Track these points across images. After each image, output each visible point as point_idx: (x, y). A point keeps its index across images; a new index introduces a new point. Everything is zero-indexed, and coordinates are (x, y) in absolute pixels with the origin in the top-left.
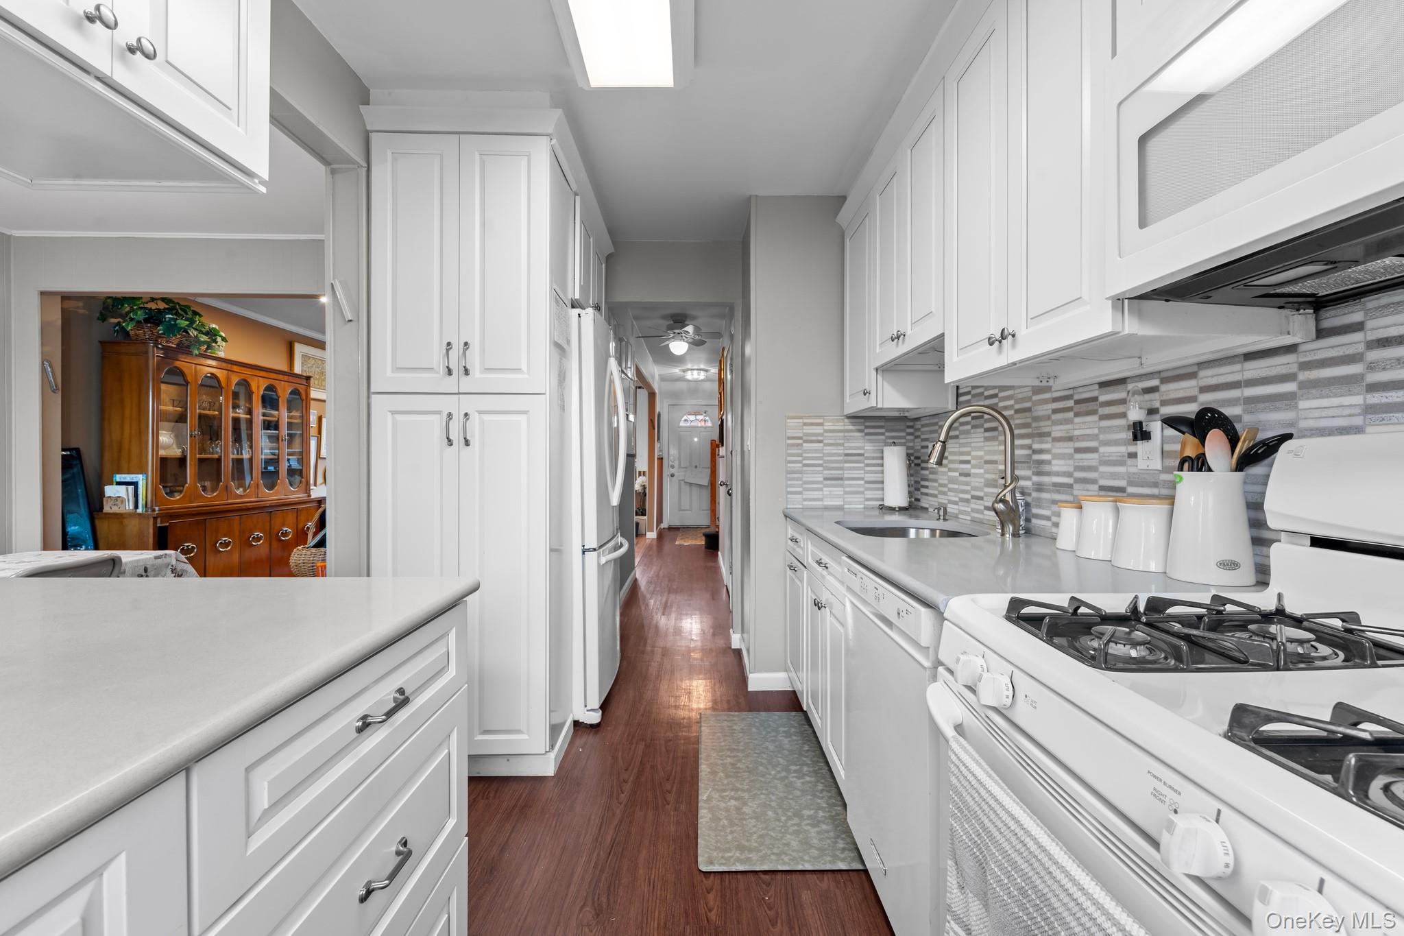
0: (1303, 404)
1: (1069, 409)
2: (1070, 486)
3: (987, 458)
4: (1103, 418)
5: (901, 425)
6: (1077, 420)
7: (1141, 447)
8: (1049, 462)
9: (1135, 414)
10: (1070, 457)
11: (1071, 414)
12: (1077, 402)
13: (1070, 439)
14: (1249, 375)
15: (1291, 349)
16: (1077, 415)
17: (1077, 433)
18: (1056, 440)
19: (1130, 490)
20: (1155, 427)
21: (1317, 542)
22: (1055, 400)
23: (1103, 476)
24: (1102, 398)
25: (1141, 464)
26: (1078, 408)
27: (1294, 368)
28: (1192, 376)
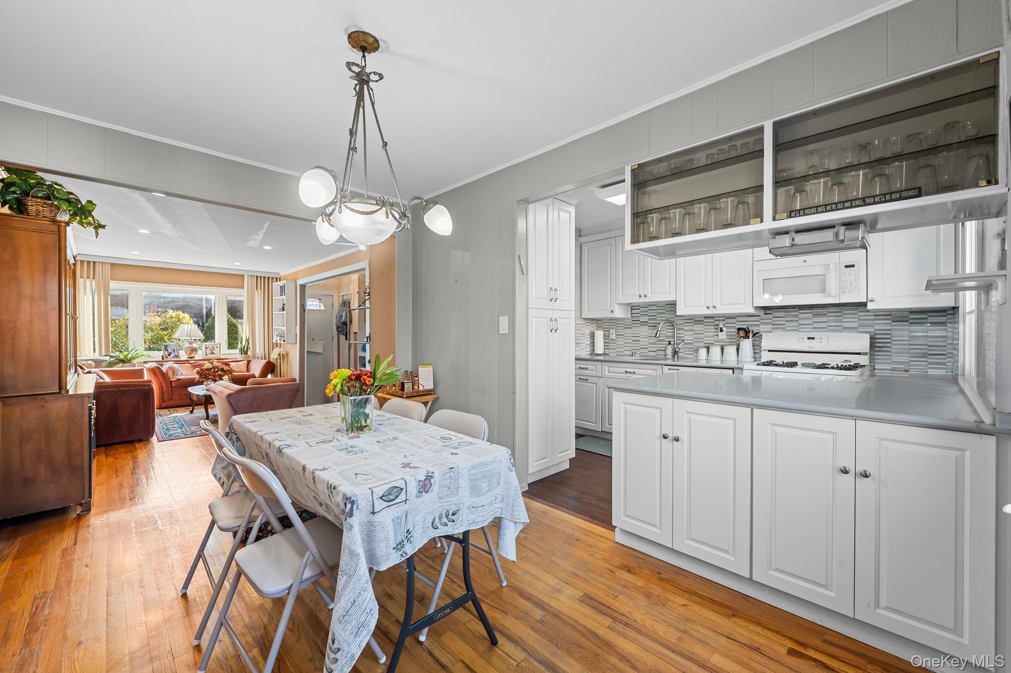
0: (761, 326)
1: (693, 323)
2: (693, 343)
3: (649, 335)
4: (705, 326)
5: (593, 322)
6: (695, 326)
7: (720, 333)
8: (683, 337)
9: (721, 326)
10: (693, 335)
11: (693, 324)
12: (695, 321)
13: (693, 330)
14: (749, 320)
15: (759, 316)
16: (695, 324)
17: (695, 329)
18: (685, 330)
19: (715, 344)
20: (724, 329)
21: (769, 351)
22: (686, 320)
23: (705, 340)
24: (705, 321)
25: (720, 337)
26: (695, 322)
27: (759, 320)
28: (735, 318)
